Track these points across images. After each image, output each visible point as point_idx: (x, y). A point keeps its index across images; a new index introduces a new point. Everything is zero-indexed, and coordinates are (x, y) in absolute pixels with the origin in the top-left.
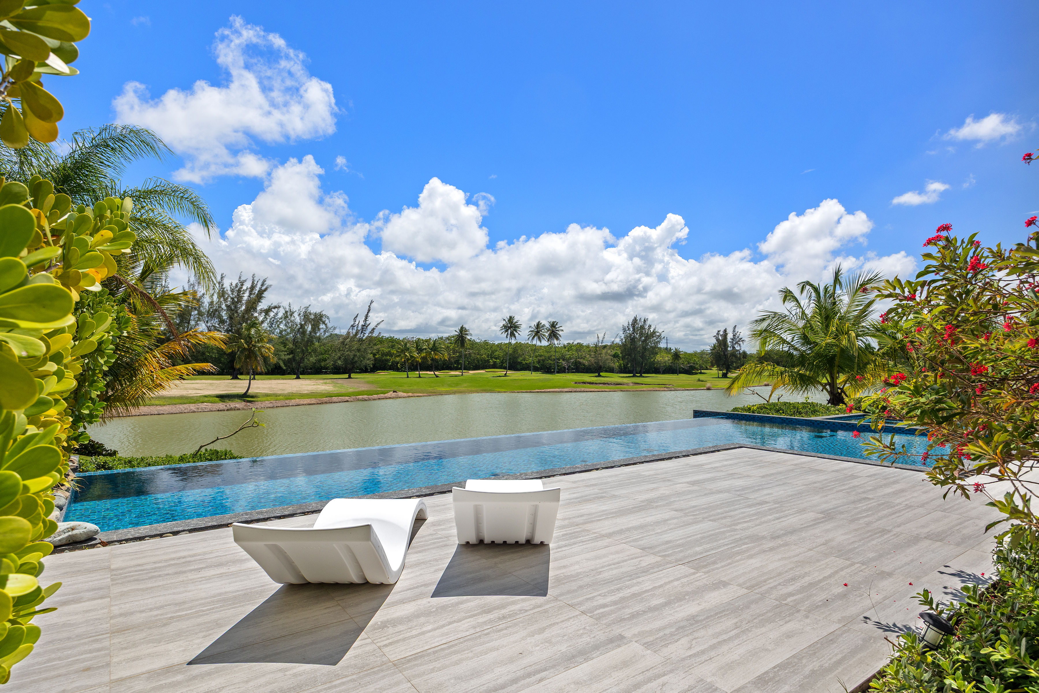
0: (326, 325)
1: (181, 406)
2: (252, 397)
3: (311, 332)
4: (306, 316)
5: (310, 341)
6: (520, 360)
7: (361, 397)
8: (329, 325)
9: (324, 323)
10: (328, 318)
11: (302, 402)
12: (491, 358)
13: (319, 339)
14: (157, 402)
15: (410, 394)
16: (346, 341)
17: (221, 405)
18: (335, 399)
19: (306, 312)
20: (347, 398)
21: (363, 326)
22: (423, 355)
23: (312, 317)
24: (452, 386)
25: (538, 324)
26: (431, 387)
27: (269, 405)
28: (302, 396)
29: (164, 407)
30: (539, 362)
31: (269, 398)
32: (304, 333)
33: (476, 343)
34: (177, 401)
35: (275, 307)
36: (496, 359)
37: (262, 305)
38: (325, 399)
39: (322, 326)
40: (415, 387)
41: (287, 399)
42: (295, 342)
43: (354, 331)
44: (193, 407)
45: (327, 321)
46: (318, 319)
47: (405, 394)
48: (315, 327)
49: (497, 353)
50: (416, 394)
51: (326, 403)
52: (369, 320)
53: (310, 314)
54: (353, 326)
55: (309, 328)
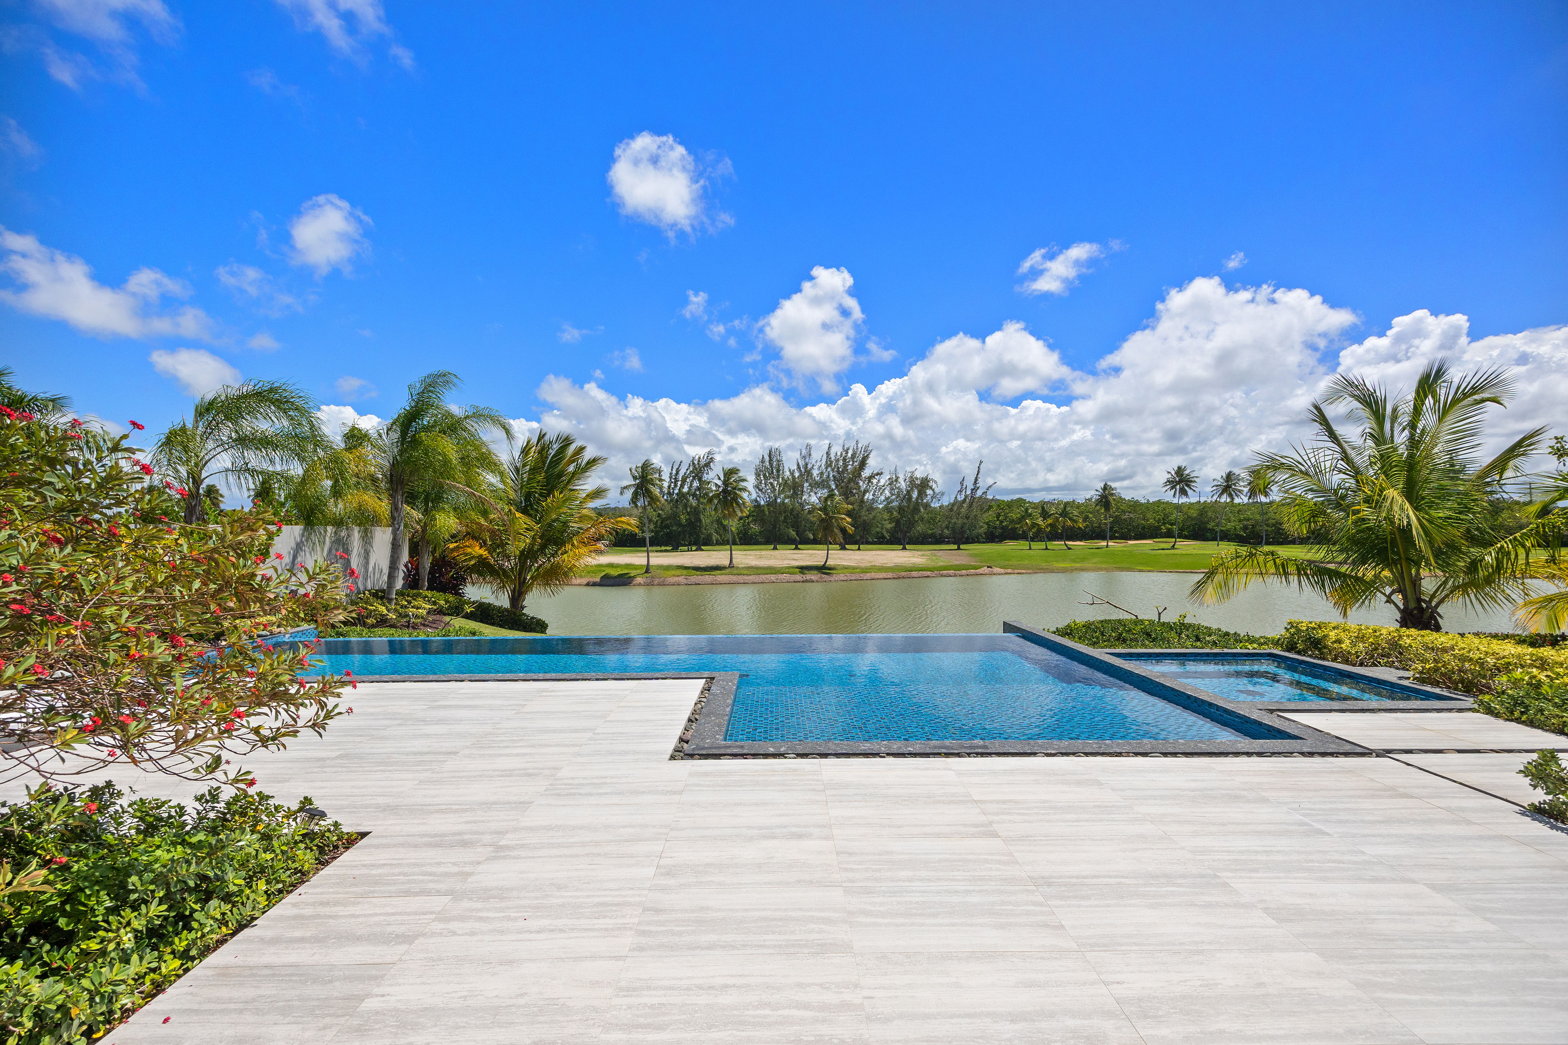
0: (933, 490)
1: (763, 576)
2: (830, 569)
3: (917, 499)
4: (912, 481)
5: (916, 510)
6: (1211, 525)
7: (945, 572)
8: (937, 490)
9: (931, 488)
10: (936, 482)
11: (877, 577)
12: (1164, 524)
13: (927, 506)
14: (745, 572)
15: (1009, 571)
16: (955, 507)
17: (799, 577)
18: (914, 574)
19: (911, 477)
20: (929, 573)
21: (972, 490)
22: (1050, 521)
23: (918, 482)
24: (1075, 562)
25: (1229, 476)
26: (1046, 561)
27: (845, 578)
28: (881, 569)
29: (750, 577)
30: (1245, 528)
31: (845, 571)
32: (910, 498)
33: (1142, 504)
34: (762, 571)
35: (878, 474)
36: (1172, 524)
37: (866, 473)
38: (903, 574)
39: (929, 492)
40: (1026, 562)
41: (863, 572)
42: (900, 509)
43: (963, 497)
44: (773, 577)
45: (934, 486)
46: (924, 484)
47: (1002, 571)
48: (922, 494)
49: (1173, 517)
50: (1016, 571)
51: (903, 577)
52: (980, 483)
53: (917, 479)
54: (960, 491)
55: (915, 495)
